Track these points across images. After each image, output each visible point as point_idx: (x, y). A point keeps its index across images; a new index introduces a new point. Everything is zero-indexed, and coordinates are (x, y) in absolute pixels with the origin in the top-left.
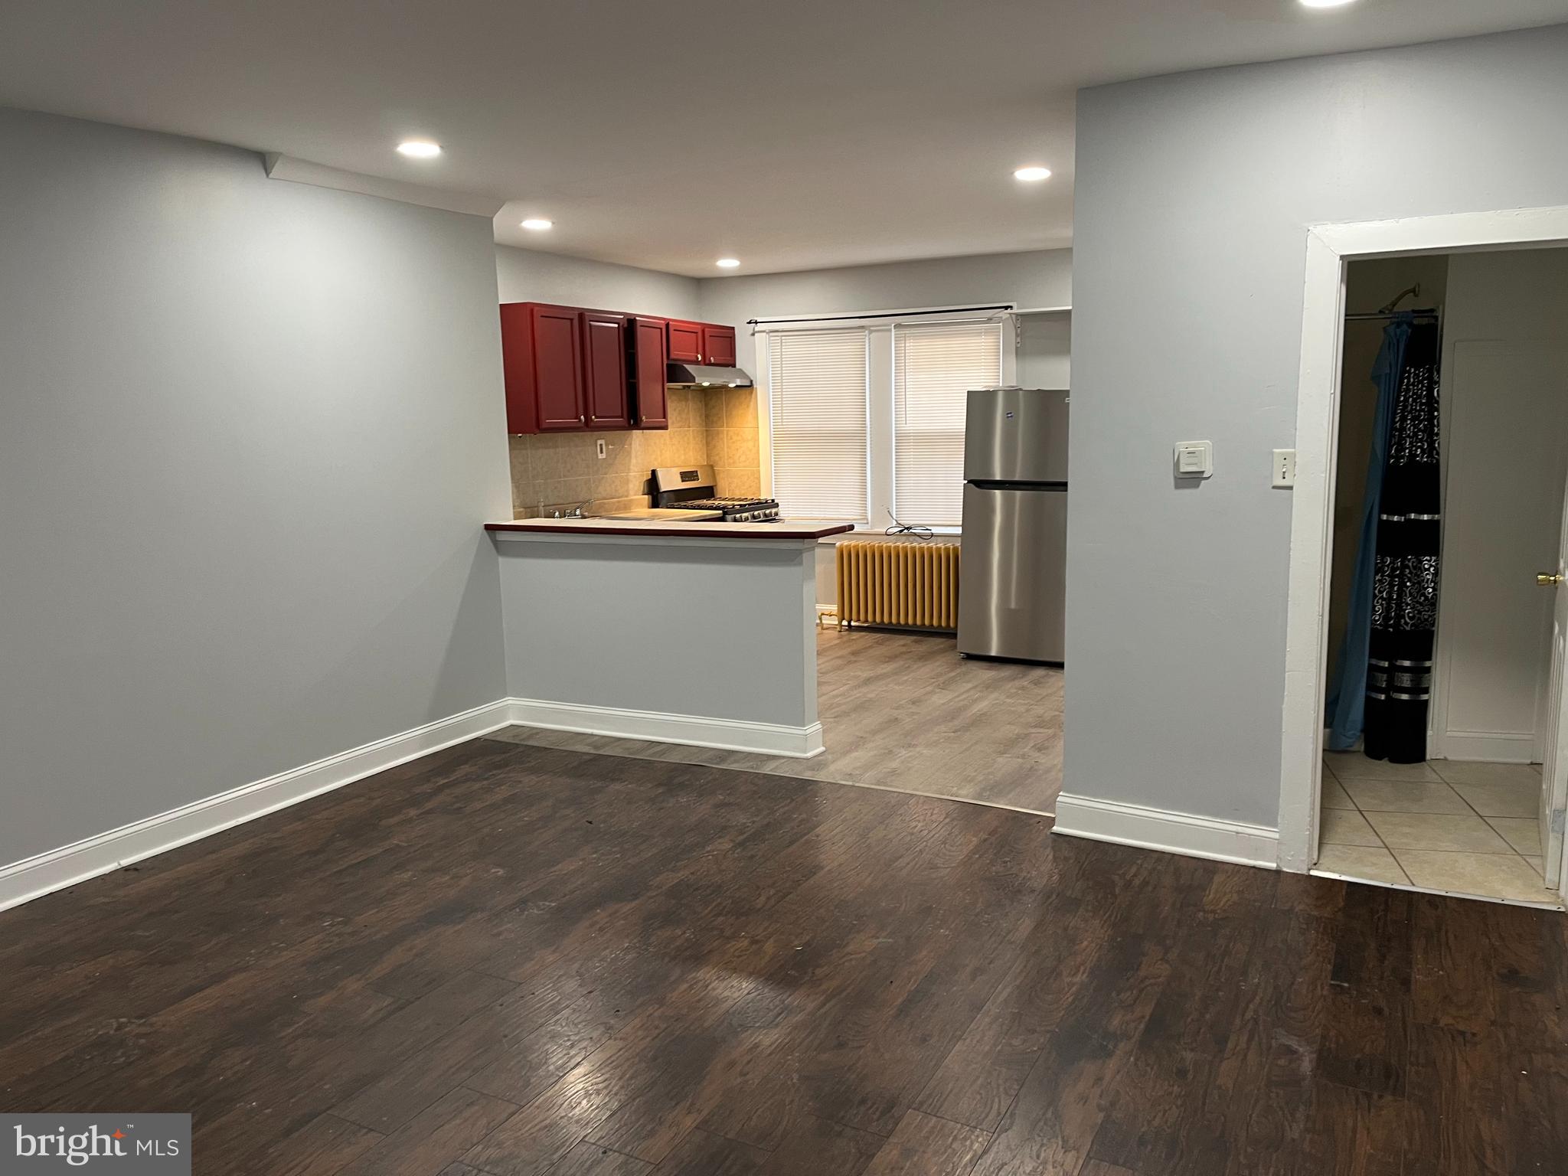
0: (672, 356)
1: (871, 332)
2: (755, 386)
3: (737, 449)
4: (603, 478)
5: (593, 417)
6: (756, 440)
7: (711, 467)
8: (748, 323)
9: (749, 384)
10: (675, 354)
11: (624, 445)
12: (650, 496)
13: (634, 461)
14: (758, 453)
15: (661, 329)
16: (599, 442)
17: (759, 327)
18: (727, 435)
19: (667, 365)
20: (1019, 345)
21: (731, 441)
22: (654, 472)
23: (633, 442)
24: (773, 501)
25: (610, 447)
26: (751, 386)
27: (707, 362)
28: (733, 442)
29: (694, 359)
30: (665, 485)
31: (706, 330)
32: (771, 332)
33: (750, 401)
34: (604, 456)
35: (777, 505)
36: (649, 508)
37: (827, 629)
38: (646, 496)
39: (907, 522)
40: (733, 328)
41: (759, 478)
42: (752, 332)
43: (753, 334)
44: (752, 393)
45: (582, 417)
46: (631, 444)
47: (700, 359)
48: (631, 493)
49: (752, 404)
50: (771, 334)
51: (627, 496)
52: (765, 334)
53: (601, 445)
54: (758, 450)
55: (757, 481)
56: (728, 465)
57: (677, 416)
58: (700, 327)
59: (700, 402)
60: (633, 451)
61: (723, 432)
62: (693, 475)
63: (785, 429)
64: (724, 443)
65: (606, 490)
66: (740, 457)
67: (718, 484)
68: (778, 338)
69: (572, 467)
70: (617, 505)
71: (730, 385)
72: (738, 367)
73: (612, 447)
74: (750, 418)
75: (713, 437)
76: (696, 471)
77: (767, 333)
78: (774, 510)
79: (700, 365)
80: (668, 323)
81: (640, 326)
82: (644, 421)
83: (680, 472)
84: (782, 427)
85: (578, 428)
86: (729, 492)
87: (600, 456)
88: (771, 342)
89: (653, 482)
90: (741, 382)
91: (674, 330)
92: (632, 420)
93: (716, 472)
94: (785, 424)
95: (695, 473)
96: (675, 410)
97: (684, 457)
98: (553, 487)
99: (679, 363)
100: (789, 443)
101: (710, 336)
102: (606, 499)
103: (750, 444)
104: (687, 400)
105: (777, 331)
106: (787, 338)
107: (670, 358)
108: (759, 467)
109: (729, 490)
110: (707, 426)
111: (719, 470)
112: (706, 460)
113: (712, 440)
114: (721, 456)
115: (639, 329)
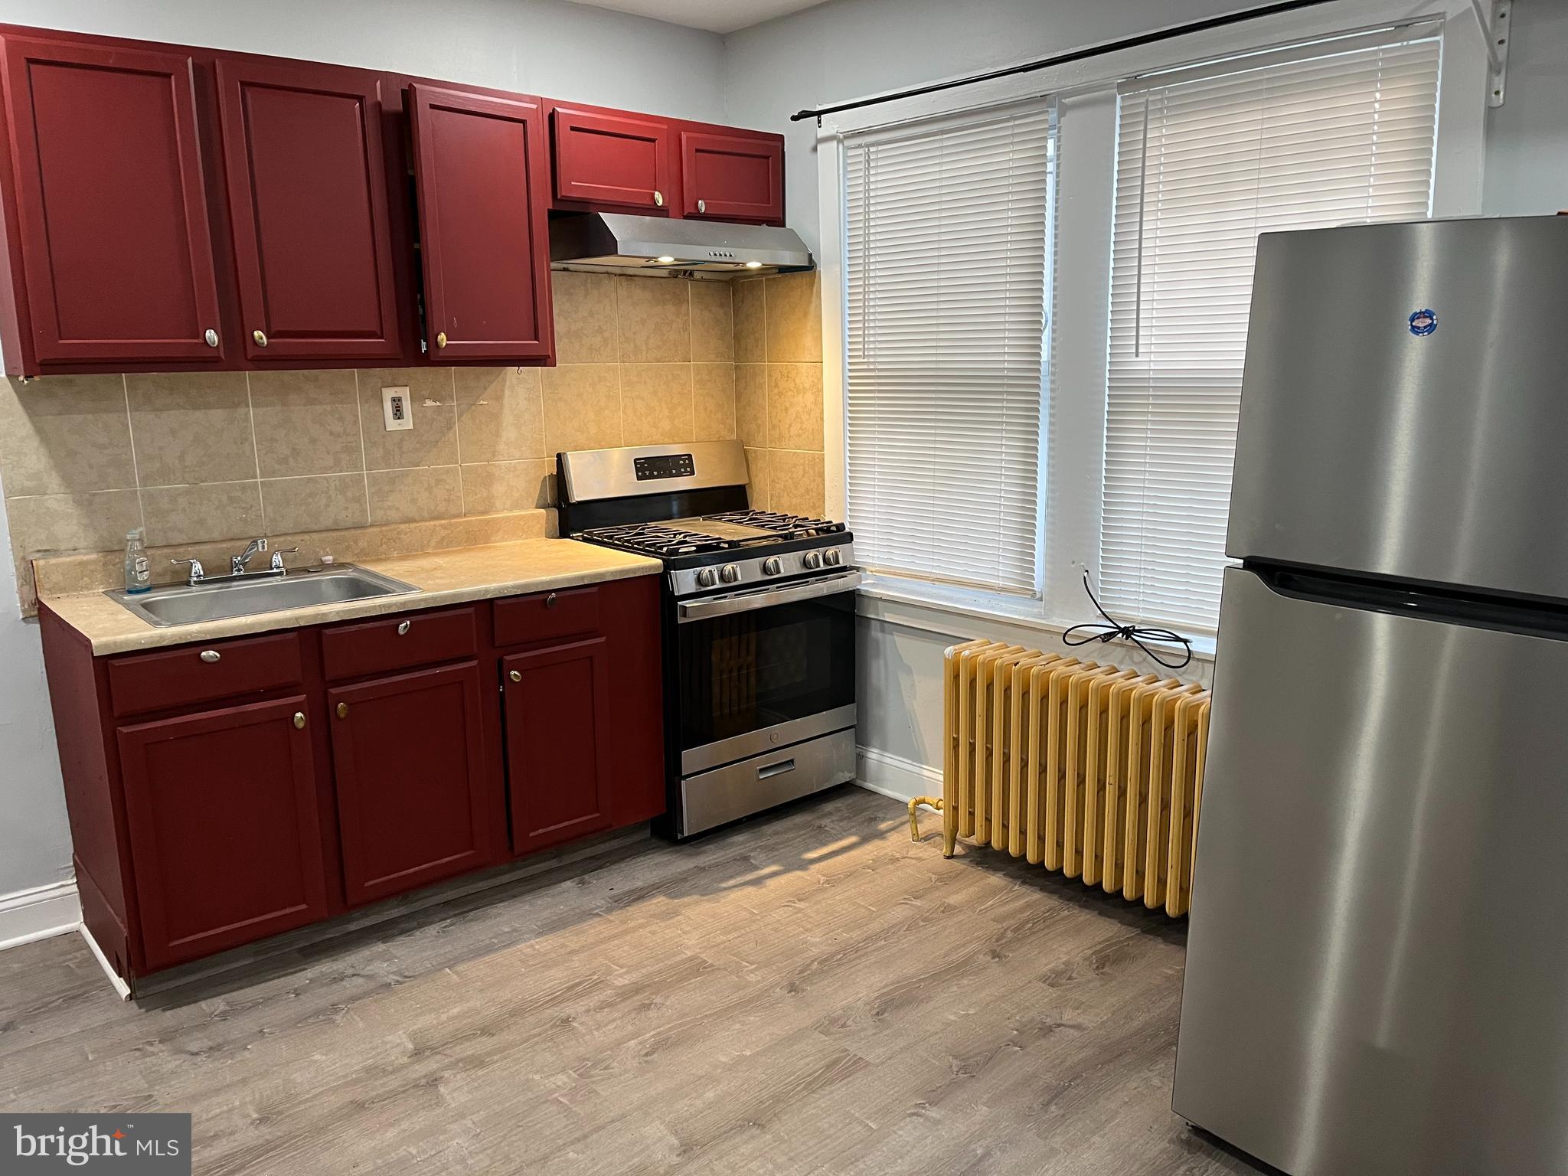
0: (563, 192)
1: (1063, 111)
2: (818, 269)
3: (786, 409)
4: (404, 475)
5: (260, 334)
6: (818, 390)
7: (742, 452)
8: (794, 118)
9: (806, 264)
10: (575, 186)
12: (555, 512)
13: (509, 433)
14: (822, 419)
15: (523, 122)
16: (388, 394)
17: (832, 124)
18: (770, 376)
19: (553, 215)
21: (776, 391)
22: (559, 456)
23: (507, 393)
24: (840, 527)
25: (429, 403)
26: (809, 268)
28: (780, 394)
29: (647, 202)
30: (580, 493)
31: (684, 135)
32: (845, 138)
33: (810, 302)
34: (407, 423)
35: (849, 538)
36: (550, 536)
37: (926, 839)
38: (543, 511)
39: (1131, 610)
40: (781, 137)
41: (822, 475)
42: (813, 143)
43: (815, 149)
44: (812, 284)
45: (211, 335)
46: (499, 398)
47: (660, 203)
48: (498, 504)
49: (813, 306)
50: (847, 143)
51: (484, 513)
52: (835, 143)
53: (397, 402)
54: (822, 412)
55: (820, 480)
56: (771, 442)
57: (648, 338)
58: (665, 127)
59: (722, 305)
60: (506, 410)
61: (763, 371)
62: (679, 465)
63: (871, 367)
64: (764, 395)
65: (414, 501)
66: (790, 425)
67: (756, 481)
68: (861, 151)
69: (295, 452)
70: (444, 533)
71: (754, 265)
72: (787, 227)
73: (434, 404)
74: (808, 341)
75: (746, 382)
76: (690, 456)
77: (840, 141)
78: (831, 551)
79: (668, 217)
80: (554, 109)
81: (432, 107)
82: (444, 344)
83: (635, 460)
84: (866, 360)
85: (204, 361)
86: (771, 499)
87: (392, 425)
88: (849, 162)
89: (560, 481)
90: (788, 259)
91: (573, 129)
92: (423, 343)
93: (750, 458)
94: (872, 353)
95: (684, 460)
96: (643, 322)
97: (666, 425)
98: (224, 498)
99: (592, 210)
100: (880, 398)
101: (697, 151)
102: (412, 520)
103: (809, 398)
104: (679, 300)
105: (860, 134)
106: (880, 148)
107: (559, 197)
108: (823, 448)
109: (771, 496)
110: (737, 358)
111: (755, 451)
112: (731, 431)
113: (745, 389)
114: (759, 422)
115: (424, 114)
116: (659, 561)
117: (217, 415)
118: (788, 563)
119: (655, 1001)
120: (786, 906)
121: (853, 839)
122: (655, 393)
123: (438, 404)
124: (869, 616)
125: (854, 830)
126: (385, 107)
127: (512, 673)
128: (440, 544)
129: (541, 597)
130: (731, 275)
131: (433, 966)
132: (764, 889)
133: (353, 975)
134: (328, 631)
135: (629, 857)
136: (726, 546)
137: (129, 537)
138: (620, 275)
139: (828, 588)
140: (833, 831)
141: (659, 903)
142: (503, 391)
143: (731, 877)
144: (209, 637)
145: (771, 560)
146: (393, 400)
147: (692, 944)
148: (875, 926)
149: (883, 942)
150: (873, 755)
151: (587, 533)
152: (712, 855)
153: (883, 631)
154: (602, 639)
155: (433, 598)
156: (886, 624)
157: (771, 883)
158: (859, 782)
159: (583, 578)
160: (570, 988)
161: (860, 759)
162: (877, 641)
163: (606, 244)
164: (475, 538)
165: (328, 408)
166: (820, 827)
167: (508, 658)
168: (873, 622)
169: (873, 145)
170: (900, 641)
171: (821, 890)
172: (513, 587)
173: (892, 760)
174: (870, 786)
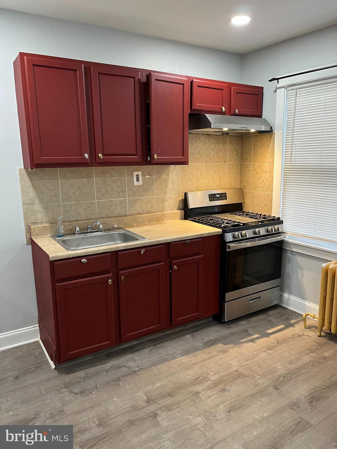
0: (194, 107)
2: (274, 132)
3: (259, 178)
4: (139, 199)
5: (100, 155)
6: (271, 172)
7: (241, 191)
8: (270, 81)
9: (269, 130)
10: (198, 105)
11: (162, 175)
12: (183, 211)
13: (170, 186)
14: (273, 182)
15: (183, 84)
16: (135, 173)
17: (282, 82)
18: (253, 167)
19: (190, 115)
21: (255, 172)
22: (185, 193)
23: (170, 173)
24: (279, 219)
26: (270, 132)
27: (232, 112)
28: (257, 173)
29: (220, 110)
30: (192, 205)
31: (232, 88)
32: (288, 87)
33: (269, 143)
34: (140, 183)
35: (281, 222)
37: (310, 328)
38: (179, 211)
40: (263, 88)
41: (271, 200)
42: (275, 89)
43: (275, 91)
44: (271, 137)
45: (86, 155)
46: (168, 175)
47: (224, 110)
48: (166, 209)
49: (271, 145)
50: (288, 89)
51: (161, 212)
52: (284, 88)
53: (137, 176)
54: (273, 179)
55: (270, 202)
56: (252, 189)
57: (214, 155)
58: (227, 85)
59: (237, 144)
60: (170, 179)
61: (251, 166)
62: (223, 196)
63: (293, 165)
64: (251, 174)
65: (141, 208)
66: (260, 184)
67: (246, 201)
68: (294, 91)
69: (107, 192)
70: (150, 218)
71: (253, 131)
72: (263, 118)
73: (148, 177)
74: (269, 156)
75: (244, 169)
76: (226, 193)
77: (286, 88)
78: (276, 227)
79: (226, 115)
80: (192, 80)
81: (156, 80)
82: (156, 158)
83: (209, 195)
84: (291, 162)
86: (251, 208)
87: (136, 183)
88: (288, 95)
89: (185, 201)
90: (263, 128)
91: (198, 86)
92: (149, 158)
93: (244, 194)
94: (293, 160)
95: (224, 195)
96: (213, 150)
97: (218, 183)
98: (86, 207)
99: (203, 113)
100: (295, 175)
101: (236, 93)
102: (141, 214)
103: (268, 175)
104: (224, 142)
105: (294, 85)
106: (301, 90)
107: (192, 109)
108: (272, 191)
109: (251, 207)
110: (241, 161)
111: (246, 192)
112: (238, 185)
113: (244, 171)
114: (248, 182)
115: (153, 82)
116: (221, 230)
117: (85, 180)
118: (262, 231)
119: (226, 388)
120: (265, 352)
121: (282, 326)
122: (215, 173)
123: (150, 177)
124: (287, 249)
125: (282, 322)
126: (141, 81)
127: (174, 267)
128: (149, 221)
129: (185, 241)
130: (241, 134)
131: (149, 365)
132: (255, 344)
133: (124, 366)
134: (119, 253)
135: (207, 327)
136: (242, 225)
137: (58, 219)
138: (207, 134)
139: (275, 240)
140: (275, 322)
141: (220, 346)
142: (169, 173)
143: (243, 338)
144: (84, 255)
145: (257, 230)
146: (137, 175)
147: (235, 365)
148: (299, 364)
149: (304, 371)
150: (286, 295)
151: (193, 218)
152: (234, 328)
153: (292, 254)
154: (202, 256)
155: (152, 242)
156: (293, 252)
157: (258, 342)
158: (280, 304)
159: (197, 235)
160: (196, 379)
161: (281, 296)
162: (289, 258)
163: (208, 124)
164: (159, 220)
165: (117, 178)
166: (270, 320)
167: (173, 262)
168: (288, 251)
169: (299, 89)
170: (299, 258)
171: (275, 346)
172: (176, 238)
173: (293, 298)
174: (284, 306)
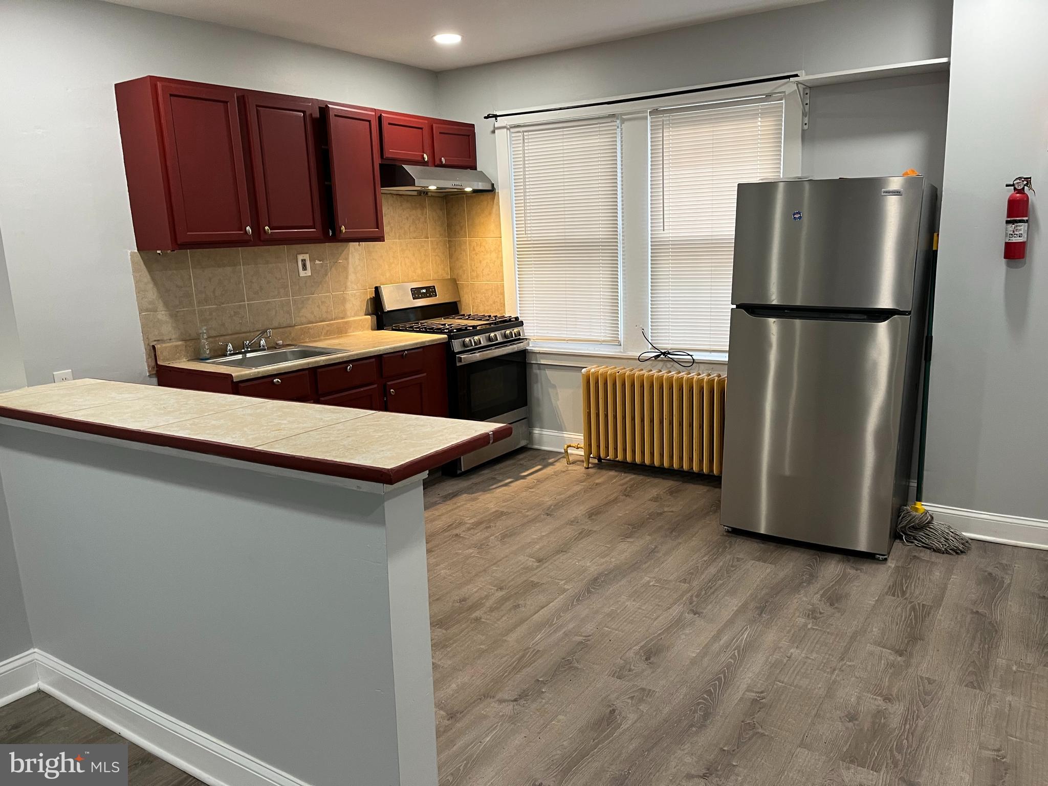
0: (386, 155)
1: (623, 121)
2: (497, 191)
3: (480, 262)
4: (308, 299)
5: (267, 228)
6: (499, 251)
7: (454, 283)
8: (485, 118)
9: (490, 188)
10: (391, 152)
11: (338, 259)
12: (375, 317)
13: (352, 277)
14: (502, 265)
15: (369, 121)
16: (300, 257)
17: (501, 122)
18: (470, 245)
19: (381, 165)
20: (806, 127)
21: (474, 252)
22: (377, 289)
23: (350, 255)
24: (517, 318)
25: (317, 262)
26: (491, 191)
27: (437, 162)
28: (476, 254)
29: (420, 159)
30: (390, 305)
31: (435, 126)
32: (511, 127)
33: (492, 208)
34: (308, 273)
35: (521, 324)
36: (373, 329)
37: (573, 463)
38: (369, 316)
39: (666, 344)
40: (473, 126)
41: (503, 294)
42: (492, 129)
43: (493, 132)
44: (494, 198)
45: (248, 228)
46: (347, 259)
47: (426, 160)
48: (348, 313)
49: (494, 210)
50: (512, 130)
51: (342, 318)
52: (505, 130)
53: (304, 261)
54: (502, 262)
55: (501, 296)
56: (472, 279)
57: (410, 226)
58: (426, 122)
59: (441, 210)
60: (350, 266)
61: (466, 243)
62: (430, 291)
63: (529, 239)
64: (466, 255)
65: (312, 313)
66: (483, 270)
67: (463, 300)
68: (520, 134)
69: (261, 288)
70: (328, 328)
71: (468, 189)
72: (478, 170)
73: (319, 262)
74: (492, 226)
75: (456, 249)
76: (434, 286)
77: (507, 129)
78: (516, 330)
79: (428, 166)
80: (381, 115)
81: (336, 116)
82: (344, 231)
83: (411, 289)
84: (526, 236)
85: (242, 242)
86: (473, 308)
87: (302, 273)
88: (513, 139)
89: (376, 302)
90: (480, 186)
91: (389, 124)
92: (330, 231)
93: (459, 287)
94: (529, 232)
95: (432, 289)
96: (407, 218)
97: (419, 271)
98: (232, 313)
99: (398, 163)
100: (534, 254)
101: (440, 133)
102: (312, 323)
103: (494, 255)
104: (423, 207)
105: (518, 126)
106: (530, 133)
107: (384, 157)
108: (503, 280)
109: (473, 306)
110: (449, 236)
111: (462, 284)
112: (447, 274)
113: (455, 252)
114: (464, 268)
115: (332, 120)
116: (446, 336)
117: (229, 269)
118: (498, 335)
119: (491, 525)
120: (524, 491)
121: (539, 467)
122: (414, 255)
123: (321, 262)
124: (532, 362)
125: (538, 463)
126: (313, 116)
127: (391, 390)
128: (326, 334)
129: (401, 353)
130: (444, 194)
132: (510, 488)
134: (320, 370)
135: (438, 483)
136: (471, 328)
137: (201, 332)
138: (397, 195)
139: (517, 347)
140: (528, 464)
141: (464, 496)
142: (348, 255)
143: (492, 485)
144: (275, 373)
145: (492, 335)
146: (302, 260)
147: (493, 507)
148: (570, 493)
149: (577, 497)
150: (537, 431)
151: (394, 327)
152: (475, 479)
153: (539, 369)
154: (425, 374)
155: (360, 354)
156: (541, 366)
157: (513, 484)
158: (529, 446)
159: (417, 344)
160: (450, 526)
161: (530, 436)
162: (536, 375)
163: (408, 180)
164: (341, 331)
165: (274, 265)
166: (521, 464)
167: (389, 383)
168: (534, 365)
169: (526, 132)
170: (549, 373)
171: (536, 485)
172: (390, 349)
173: (546, 432)
174: (536, 447)
